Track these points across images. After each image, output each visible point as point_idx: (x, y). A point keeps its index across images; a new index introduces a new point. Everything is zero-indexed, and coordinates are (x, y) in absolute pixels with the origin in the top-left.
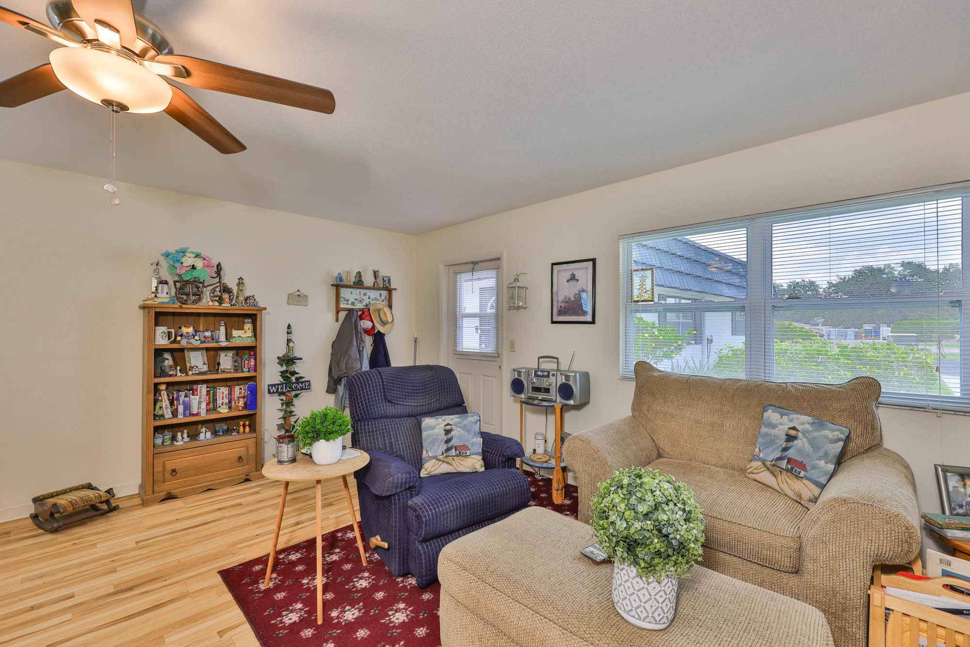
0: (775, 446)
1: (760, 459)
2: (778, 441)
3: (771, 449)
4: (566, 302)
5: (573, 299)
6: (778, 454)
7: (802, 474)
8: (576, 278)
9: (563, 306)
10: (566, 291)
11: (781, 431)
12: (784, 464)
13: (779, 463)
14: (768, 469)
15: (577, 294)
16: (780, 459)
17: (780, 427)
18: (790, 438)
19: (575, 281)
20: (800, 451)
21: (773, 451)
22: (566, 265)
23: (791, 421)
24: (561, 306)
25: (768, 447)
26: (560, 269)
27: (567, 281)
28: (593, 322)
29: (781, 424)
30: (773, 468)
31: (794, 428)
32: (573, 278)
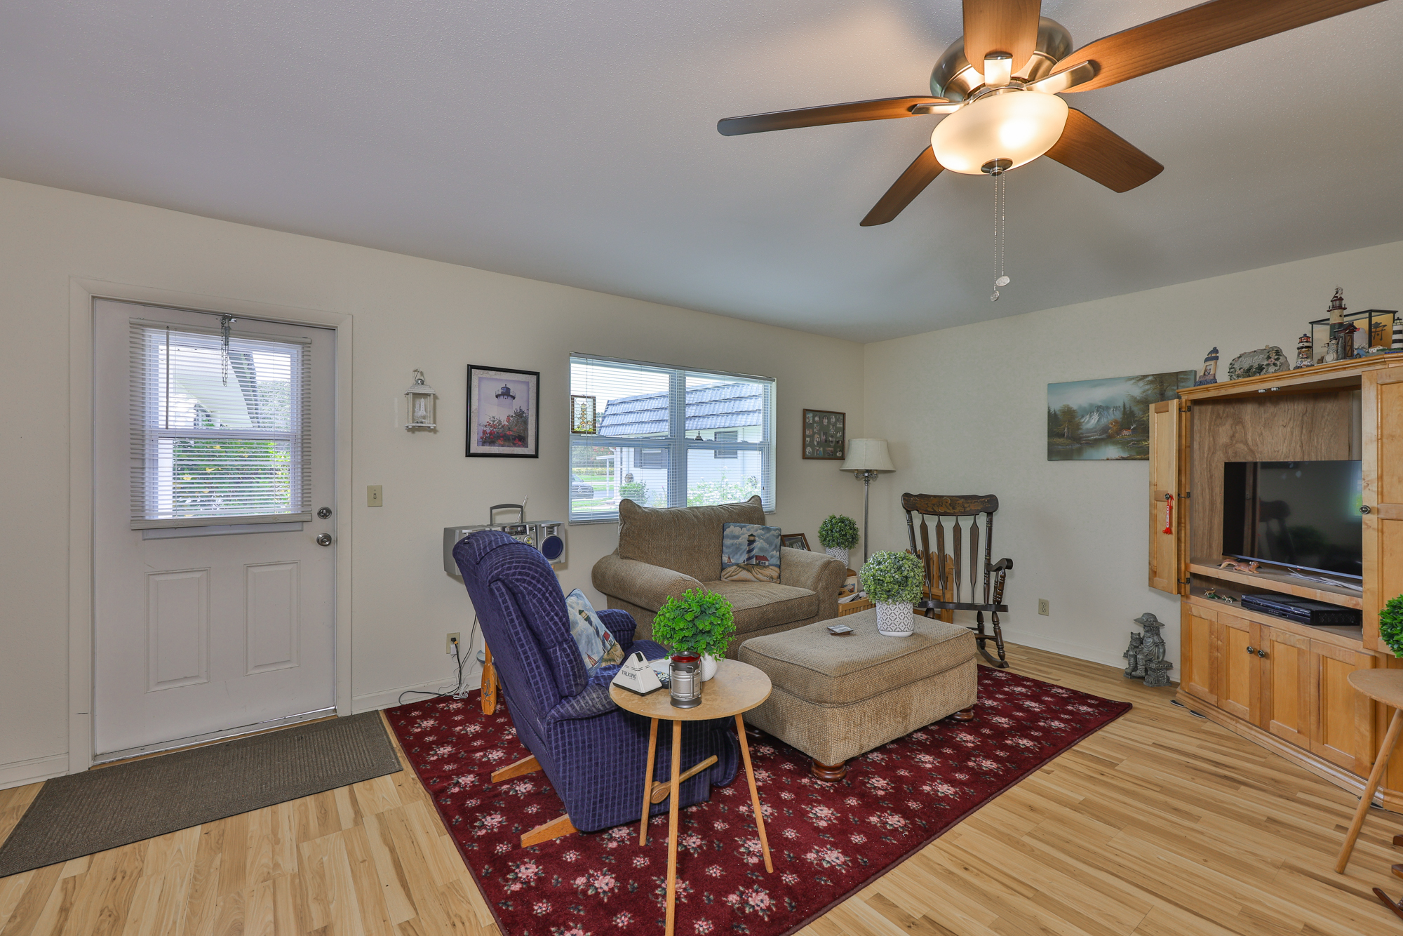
0: (741, 552)
1: (734, 564)
2: (742, 547)
3: (739, 554)
4: (494, 426)
5: (506, 423)
6: (745, 556)
7: (767, 563)
8: (511, 394)
9: (488, 431)
10: (493, 412)
11: (744, 540)
12: (754, 561)
13: (750, 562)
14: (744, 568)
15: (512, 416)
16: (749, 559)
17: (743, 536)
18: (751, 542)
19: (509, 398)
20: (762, 549)
21: (741, 555)
22: (494, 372)
23: (748, 530)
24: (484, 432)
25: (736, 554)
26: (484, 376)
27: (497, 396)
28: (536, 456)
29: (743, 534)
30: (747, 567)
31: (752, 535)
32: (506, 393)
